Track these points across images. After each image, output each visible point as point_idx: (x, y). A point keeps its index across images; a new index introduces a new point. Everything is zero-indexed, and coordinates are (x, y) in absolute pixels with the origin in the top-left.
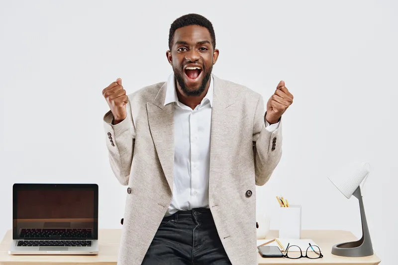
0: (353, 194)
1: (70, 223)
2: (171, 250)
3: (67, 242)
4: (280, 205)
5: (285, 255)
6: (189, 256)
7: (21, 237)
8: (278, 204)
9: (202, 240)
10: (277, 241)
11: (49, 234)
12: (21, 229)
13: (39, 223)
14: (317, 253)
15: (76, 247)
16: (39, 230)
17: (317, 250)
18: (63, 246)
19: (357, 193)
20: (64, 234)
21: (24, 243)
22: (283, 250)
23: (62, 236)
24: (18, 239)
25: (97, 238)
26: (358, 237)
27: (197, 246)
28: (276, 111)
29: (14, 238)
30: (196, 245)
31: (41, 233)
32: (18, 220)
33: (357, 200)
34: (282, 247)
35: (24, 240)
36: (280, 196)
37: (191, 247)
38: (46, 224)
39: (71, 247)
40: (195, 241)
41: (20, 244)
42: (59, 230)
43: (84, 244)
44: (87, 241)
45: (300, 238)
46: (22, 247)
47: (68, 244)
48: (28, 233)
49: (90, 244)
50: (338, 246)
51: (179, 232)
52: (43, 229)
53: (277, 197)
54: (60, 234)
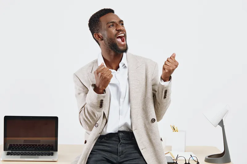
0: (219, 124)
1: (40, 140)
2: (104, 159)
3: (38, 152)
4: (172, 131)
5: (175, 162)
6: (115, 162)
7: (9, 149)
8: (172, 130)
9: (124, 152)
10: (170, 153)
11: (27, 148)
12: (9, 145)
13: (21, 140)
14: (195, 161)
15: (44, 156)
16: (20, 145)
17: (195, 159)
18: (36, 155)
19: (221, 123)
20: (36, 148)
21: (11, 153)
22: (174, 159)
23: (35, 149)
24: (7, 150)
25: (57, 150)
26: (222, 151)
27: (120, 156)
28: (167, 71)
29: (4, 150)
30: (120, 154)
31: (21, 147)
32: (7, 138)
33: (221, 128)
34: (173, 157)
35: (10, 152)
36: (172, 125)
37: (117, 156)
38: (25, 141)
39: (41, 156)
40: (119, 152)
41: (8, 154)
42: (33, 145)
43: (49, 154)
44: (50, 152)
45: (185, 151)
46: (9, 156)
47: (39, 154)
48: (13, 146)
49: (52, 154)
50: (209, 157)
51: (109, 147)
52: (23, 145)
53: (171, 126)
54: (34, 147)
